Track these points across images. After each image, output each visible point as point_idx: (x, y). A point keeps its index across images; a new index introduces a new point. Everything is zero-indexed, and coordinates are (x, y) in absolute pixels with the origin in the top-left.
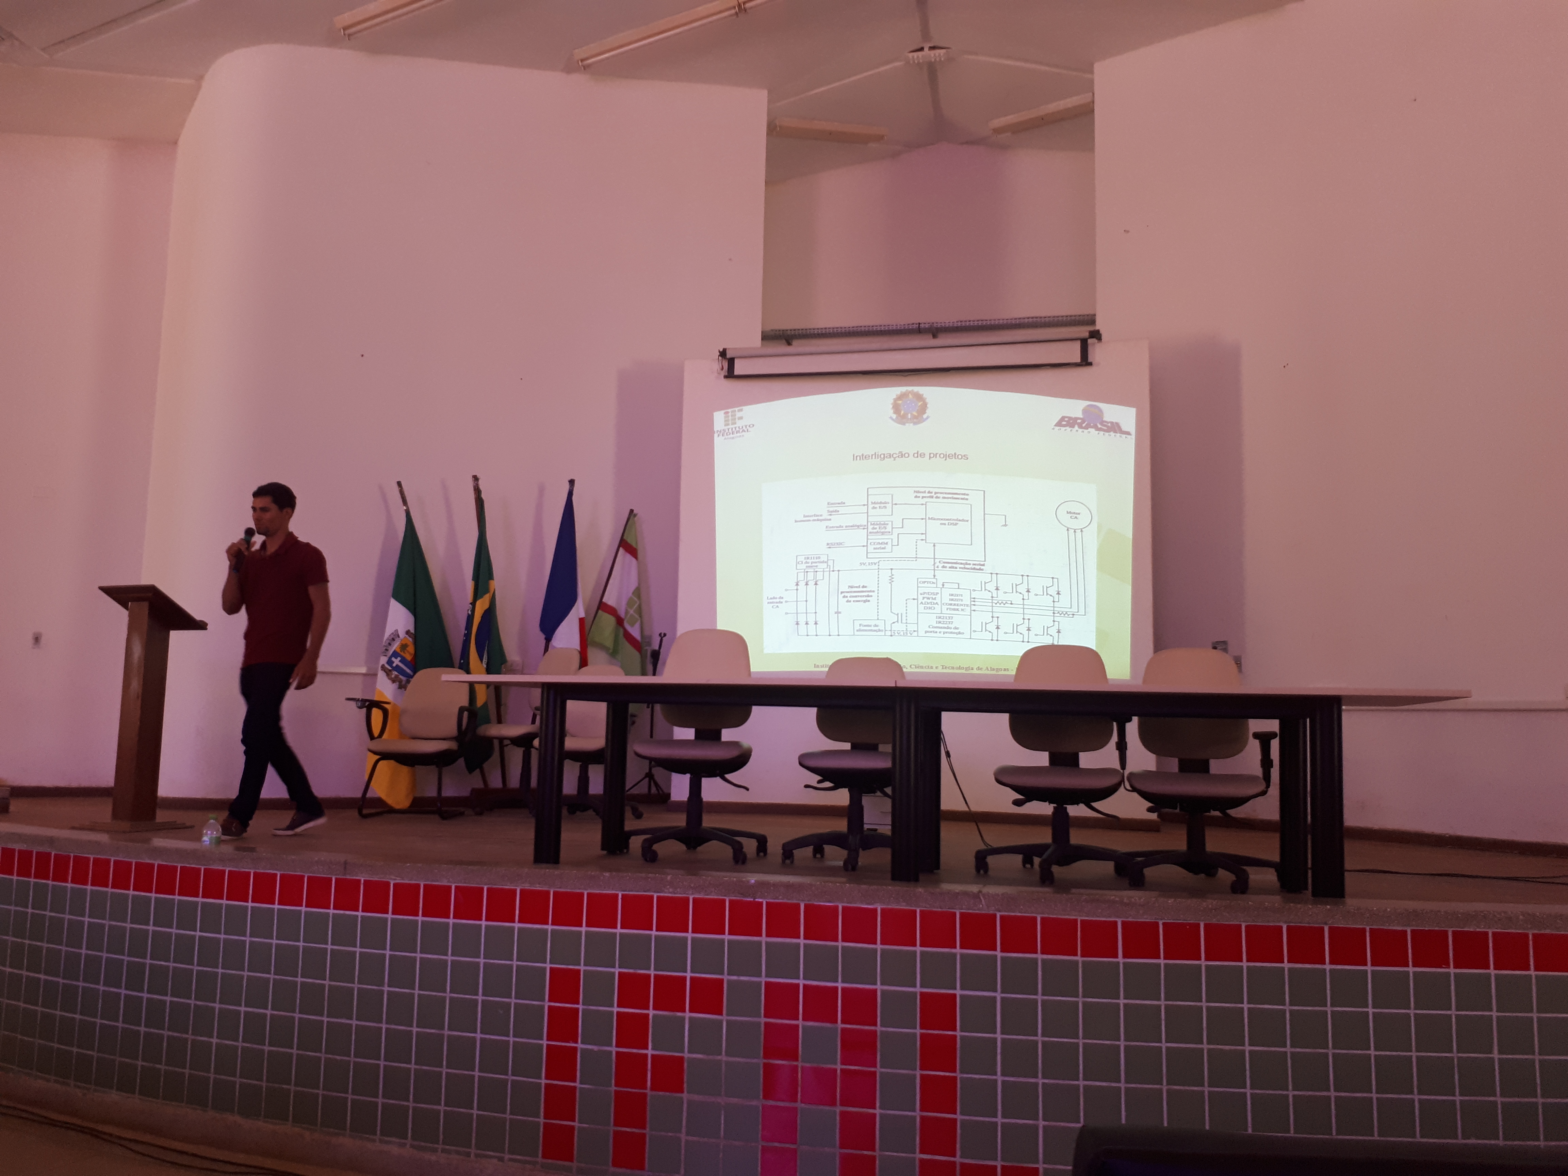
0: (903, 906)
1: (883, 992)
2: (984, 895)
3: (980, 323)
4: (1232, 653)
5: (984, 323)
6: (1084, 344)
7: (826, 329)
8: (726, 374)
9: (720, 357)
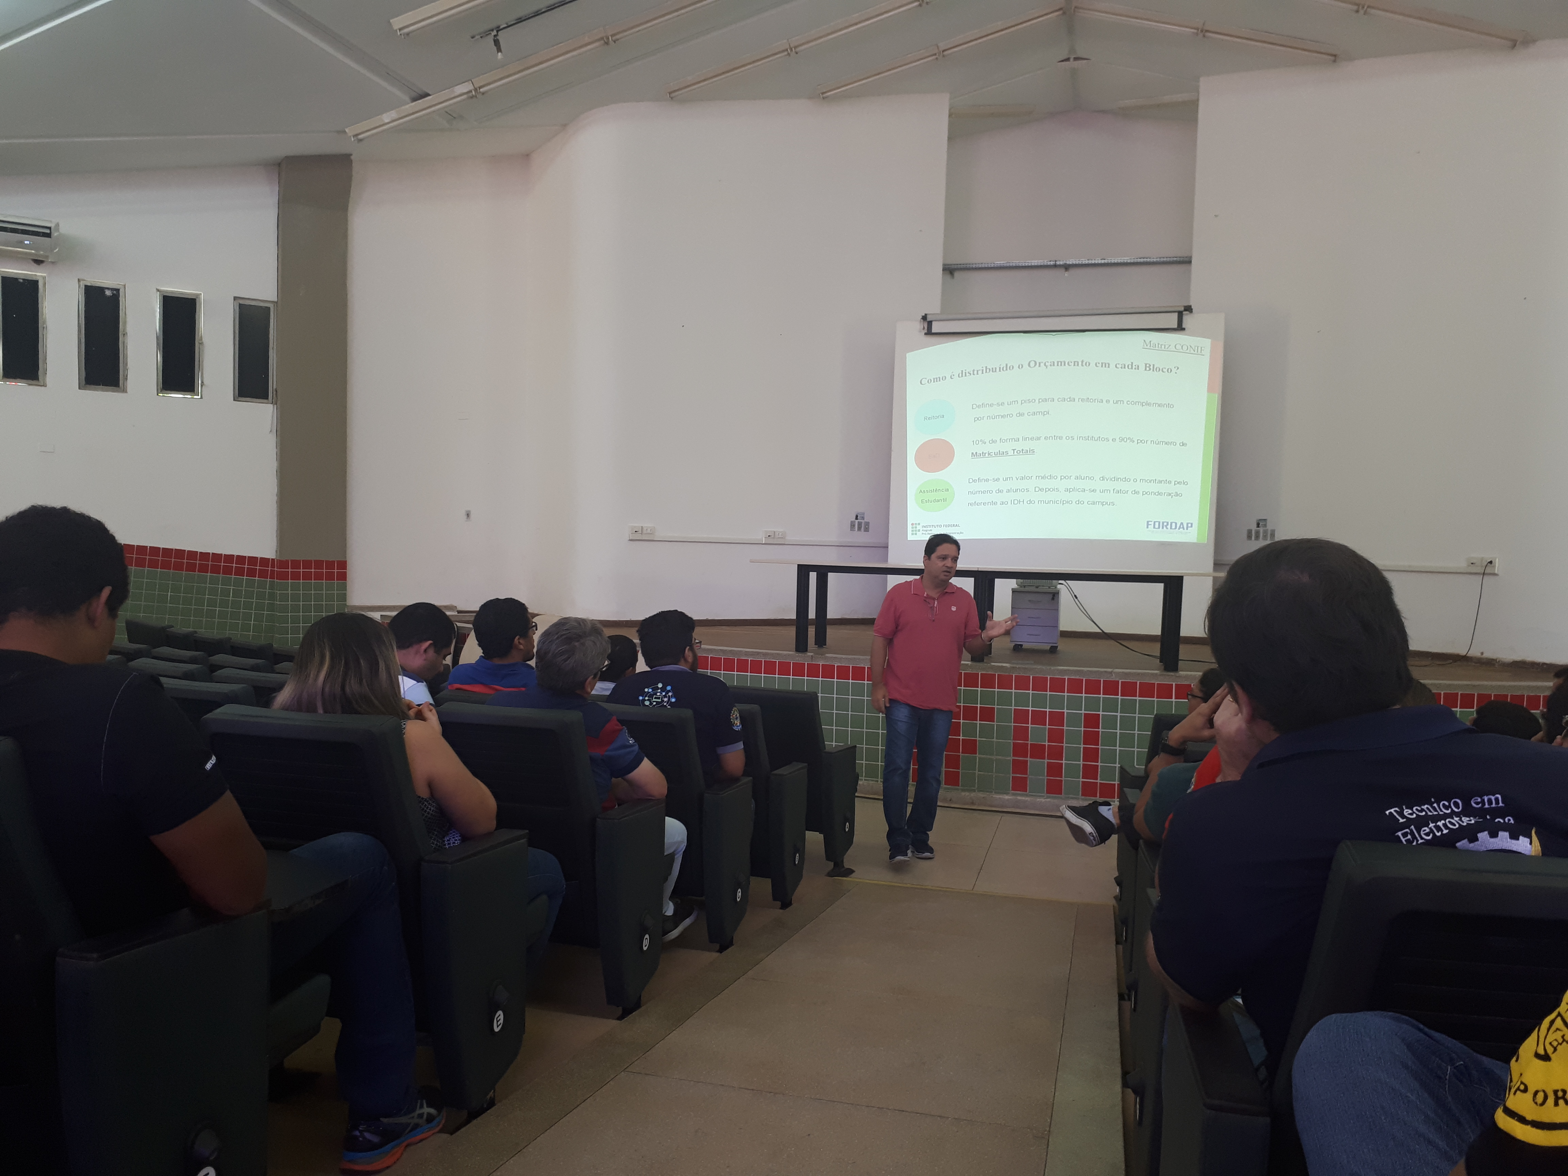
0: (1077, 677)
1: (1067, 713)
2: (1114, 673)
3: (1103, 261)
4: (1270, 527)
5: (1106, 261)
6: (1180, 315)
7: (982, 264)
8: (926, 332)
9: (922, 320)
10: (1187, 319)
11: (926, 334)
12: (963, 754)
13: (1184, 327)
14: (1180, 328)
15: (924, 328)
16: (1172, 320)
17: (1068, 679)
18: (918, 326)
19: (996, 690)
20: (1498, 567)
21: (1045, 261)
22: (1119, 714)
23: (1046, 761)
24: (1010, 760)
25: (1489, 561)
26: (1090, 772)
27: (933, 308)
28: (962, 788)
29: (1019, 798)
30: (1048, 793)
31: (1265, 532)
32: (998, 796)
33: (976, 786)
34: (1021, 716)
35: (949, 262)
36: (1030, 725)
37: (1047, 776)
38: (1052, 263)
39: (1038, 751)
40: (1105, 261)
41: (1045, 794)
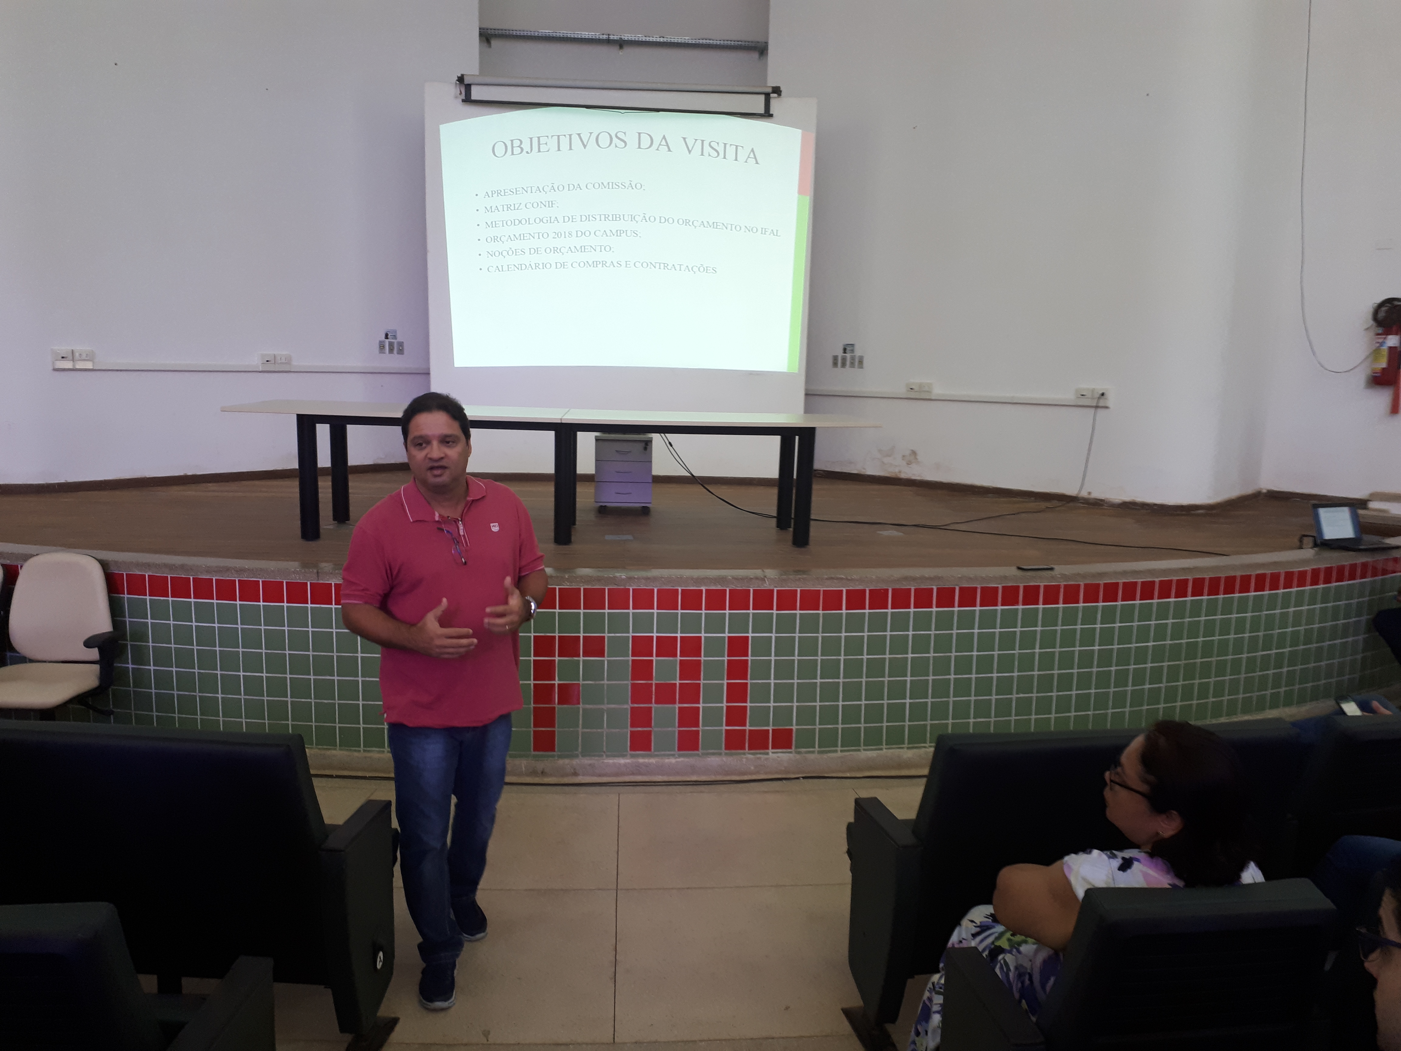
1: (705, 637)
3: (662, 40)
4: (858, 353)
5: (665, 40)
6: (767, 96)
7: (524, 31)
8: (464, 98)
9: (458, 82)
10: (776, 104)
11: (463, 101)
12: (560, 706)
13: (771, 113)
14: (767, 114)
15: (461, 93)
16: (758, 104)
17: (706, 590)
18: (452, 91)
19: (607, 611)
20: (1111, 401)
21: (597, 34)
22: (773, 635)
23: (677, 706)
24: (627, 709)
25: (1101, 392)
26: (736, 716)
27: (471, 69)
28: (559, 753)
29: (641, 760)
30: (680, 749)
31: (853, 358)
32: (611, 761)
33: (580, 750)
34: (641, 646)
35: (483, 26)
36: (654, 658)
37: (679, 727)
38: (605, 37)
39: (666, 694)
40: (663, 39)
41: (676, 752)
